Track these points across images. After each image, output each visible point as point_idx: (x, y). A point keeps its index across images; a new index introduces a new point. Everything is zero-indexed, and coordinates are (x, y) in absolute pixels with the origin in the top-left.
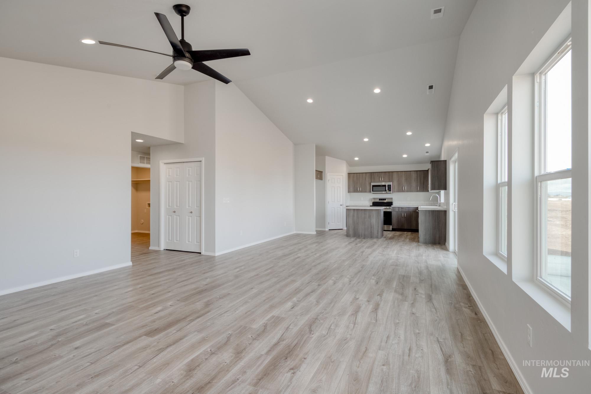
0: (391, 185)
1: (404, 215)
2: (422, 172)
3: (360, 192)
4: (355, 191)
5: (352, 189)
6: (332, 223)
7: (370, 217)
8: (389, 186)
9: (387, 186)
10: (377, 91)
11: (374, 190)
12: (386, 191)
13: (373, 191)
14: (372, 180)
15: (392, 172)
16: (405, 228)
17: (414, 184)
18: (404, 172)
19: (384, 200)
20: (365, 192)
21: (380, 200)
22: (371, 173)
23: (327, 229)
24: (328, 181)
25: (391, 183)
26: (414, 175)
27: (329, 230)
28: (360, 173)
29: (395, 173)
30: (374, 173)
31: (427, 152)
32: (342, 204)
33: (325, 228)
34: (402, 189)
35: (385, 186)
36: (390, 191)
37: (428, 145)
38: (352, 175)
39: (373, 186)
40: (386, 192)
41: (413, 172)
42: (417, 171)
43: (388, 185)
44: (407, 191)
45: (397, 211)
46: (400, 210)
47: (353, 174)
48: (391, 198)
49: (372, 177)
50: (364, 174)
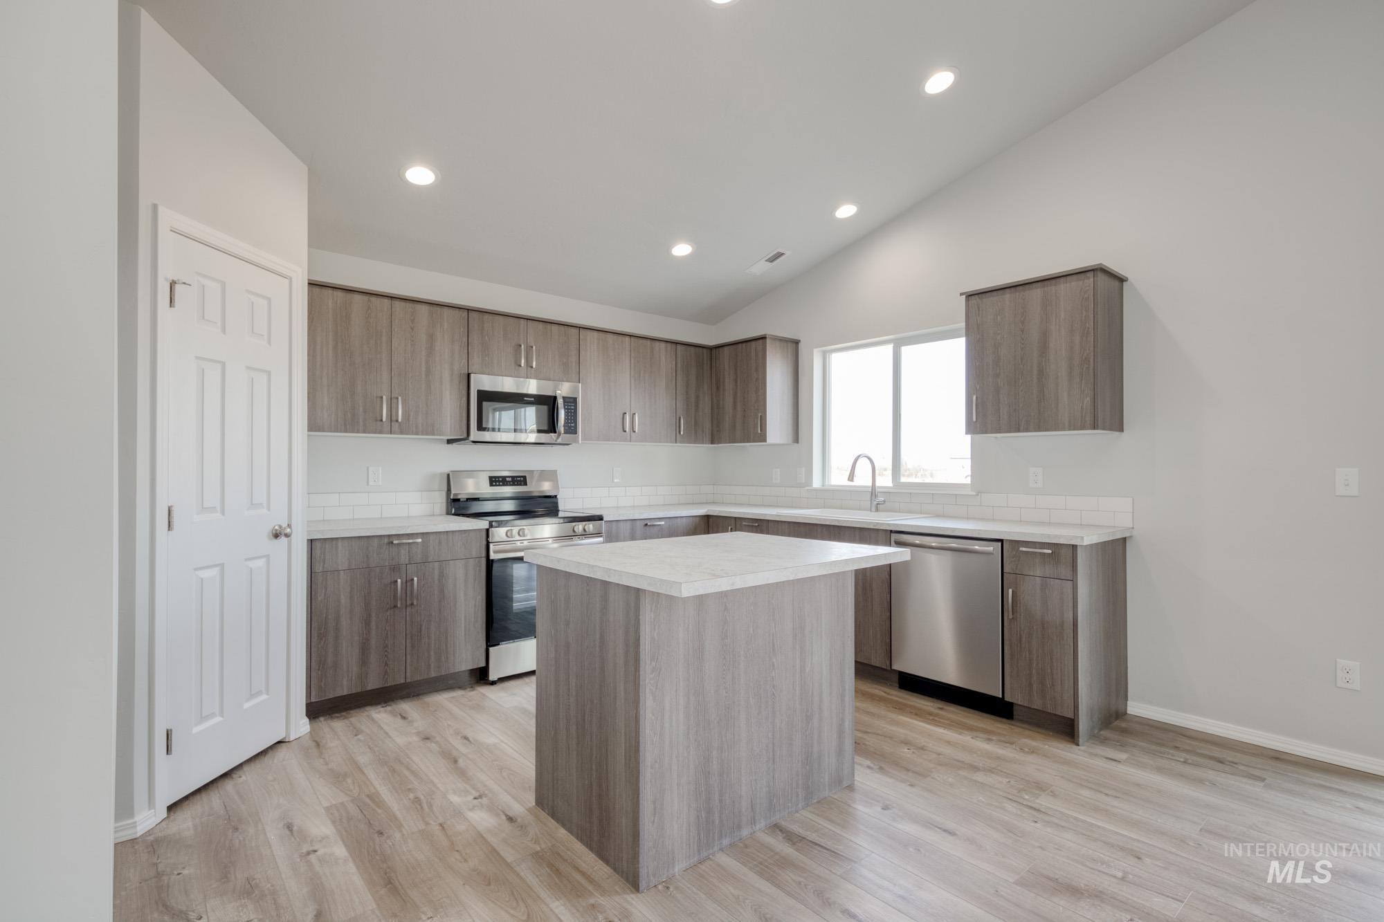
0: (576, 401)
2: (693, 348)
5: (334, 404)
9: (560, 402)
11: (484, 426)
12: (553, 429)
13: (481, 427)
14: (476, 362)
15: (580, 328)
17: (665, 404)
18: (627, 339)
19: (518, 483)
20: (430, 429)
21: (495, 481)
22: (469, 310)
26: (665, 358)
28: (392, 298)
29: (591, 334)
30: (486, 316)
31: (774, 257)
32: (278, 522)
34: (620, 425)
35: (547, 401)
36: (573, 432)
37: (846, 211)
38: (336, 297)
39: (482, 396)
40: (553, 439)
41: (663, 345)
42: (676, 343)
43: (567, 401)
44: (642, 438)
47: (340, 294)
48: (551, 475)
49: (475, 338)
50: (424, 309)
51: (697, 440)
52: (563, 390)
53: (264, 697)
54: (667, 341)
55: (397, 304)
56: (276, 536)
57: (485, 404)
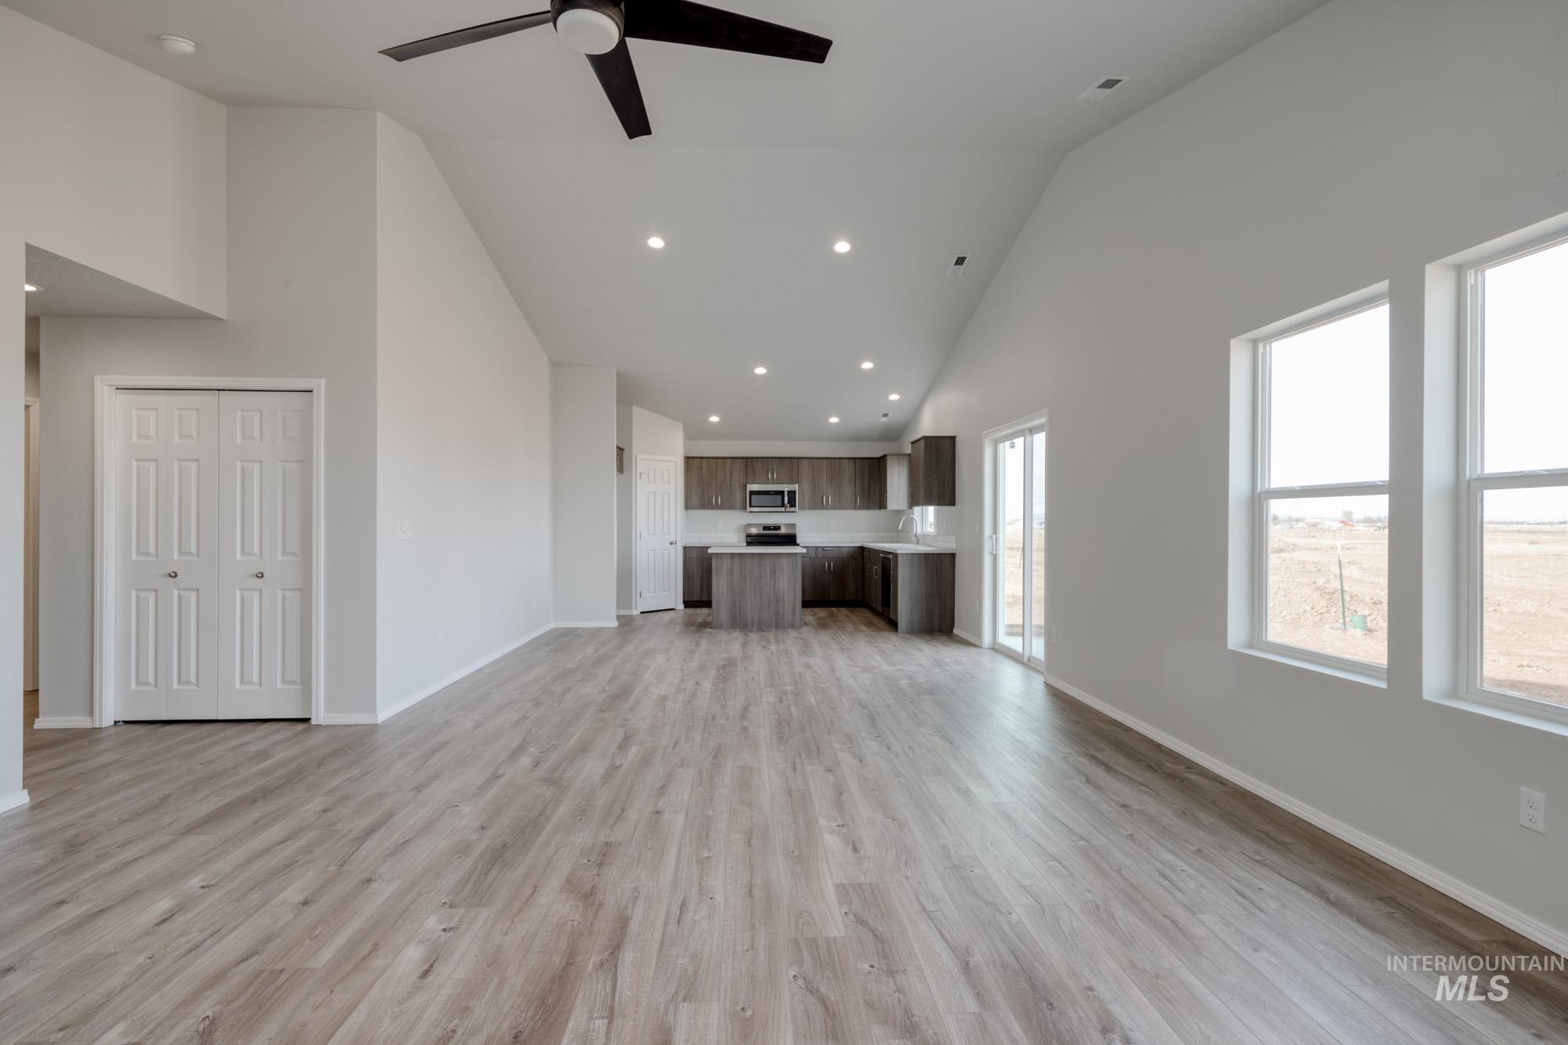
0: (795, 492)
1: (829, 565)
2: (866, 461)
3: (717, 509)
4: (706, 504)
5: (695, 499)
6: (649, 592)
7: (773, 573)
8: (792, 494)
9: (786, 493)
10: (842, 247)
11: (753, 505)
12: (783, 505)
13: (750, 506)
14: (750, 478)
15: (798, 458)
16: (831, 599)
17: (848, 491)
18: (825, 460)
19: (777, 530)
20: (731, 507)
21: (765, 528)
22: (747, 458)
23: (636, 612)
24: (638, 475)
25: (796, 487)
26: (848, 469)
27: (641, 613)
28: (717, 458)
29: (804, 461)
30: (755, 460)
31: (885, 415)
32: (673, 539)
33: (630, 608)
34: (820, 501)
35: (781, 493)
36: (795, 506)
37: (894, 397)
38: (696, 463)
39: (752, 493)
40: (783, 509)
41: (847, 461)
42: (855, 459)
43: (789, 492)
44: (834, 508)
45: (814, 556)
46: (820, 554)
47: (699, 460)
48: (793, 526)
49: (749, 470)
50: (729, 461)
51: (868, 508)
52: (786, 488)
53: (667, 593)
54: (849, 458)
55: (719, 460)
56: (672, 544)
57: (753, 496)
